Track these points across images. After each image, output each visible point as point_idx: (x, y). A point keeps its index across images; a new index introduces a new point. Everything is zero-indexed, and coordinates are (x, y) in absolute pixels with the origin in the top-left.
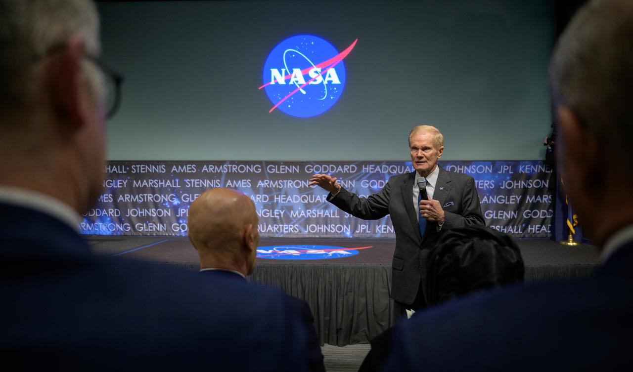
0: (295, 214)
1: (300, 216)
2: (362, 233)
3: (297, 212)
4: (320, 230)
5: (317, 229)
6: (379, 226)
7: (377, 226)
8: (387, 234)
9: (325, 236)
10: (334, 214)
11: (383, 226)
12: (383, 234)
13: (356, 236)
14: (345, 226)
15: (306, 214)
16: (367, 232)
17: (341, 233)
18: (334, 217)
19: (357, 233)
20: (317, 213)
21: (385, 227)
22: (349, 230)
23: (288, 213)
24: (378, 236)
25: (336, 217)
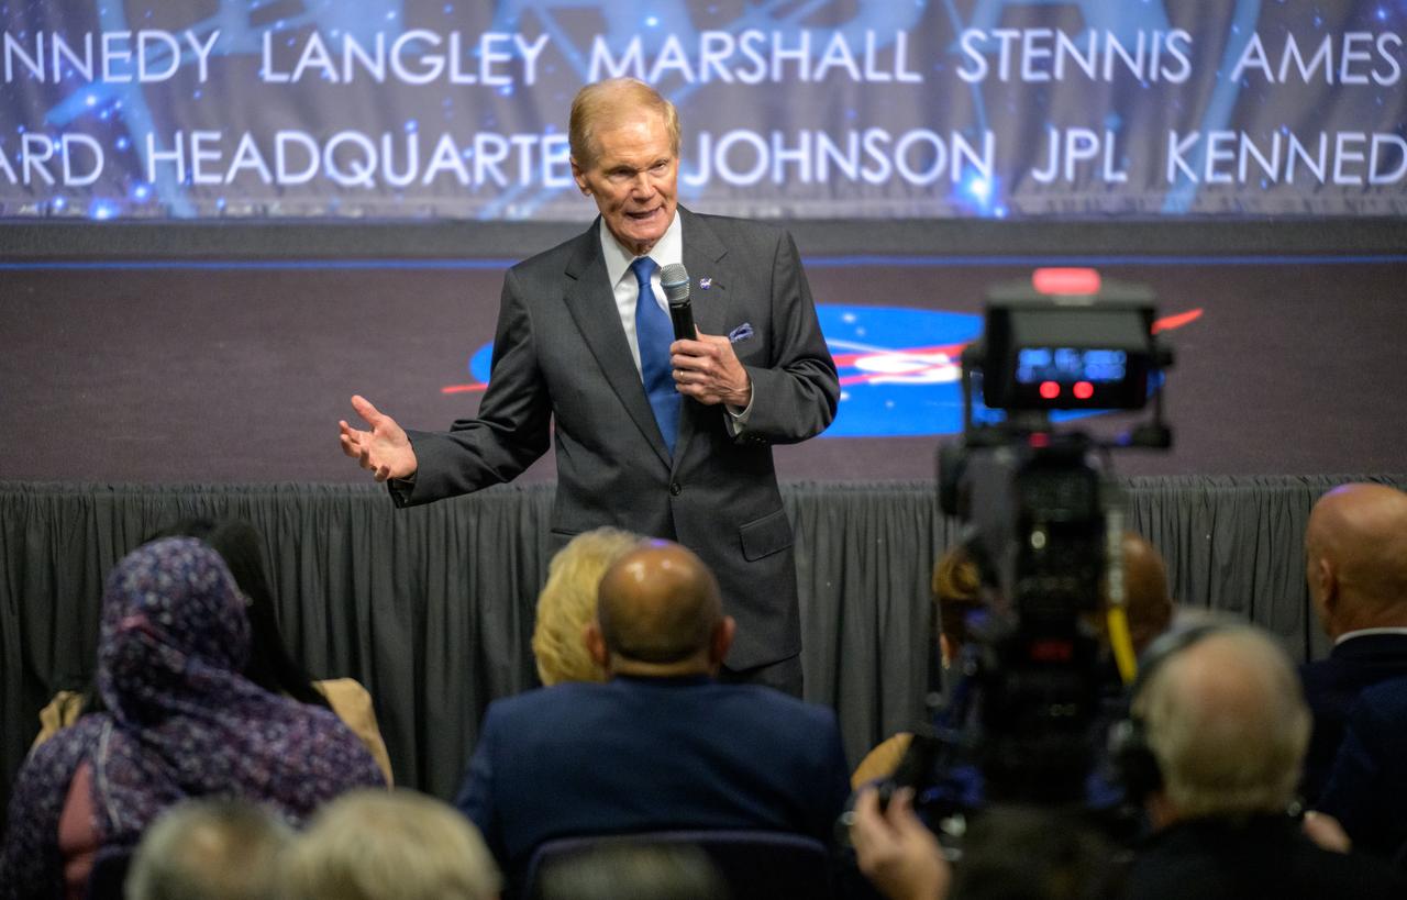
0: (618, 59)
1: (655, 77)
2: (1075, 186)
3: (635, 49)
4: (790, 168)
5: (770, 158)
6: (1181, 137)
7: (1173, 136)
8: (1238, 186)
9: (823, 208)
10: (885, 59)
11: (1214, 137)
12: (1212, 187)
13: (1032, 204)
14: (959, 142)
15: (694, 61)
16: (1108, 175)
17: (929, 190)
18: (884, 77)
19: (1039, 187)
20: (767, 55)
21: (1223, 145)
22: (986, 168)
23: (574, 56)
24: (1177, 203)
25: (903, 76)
